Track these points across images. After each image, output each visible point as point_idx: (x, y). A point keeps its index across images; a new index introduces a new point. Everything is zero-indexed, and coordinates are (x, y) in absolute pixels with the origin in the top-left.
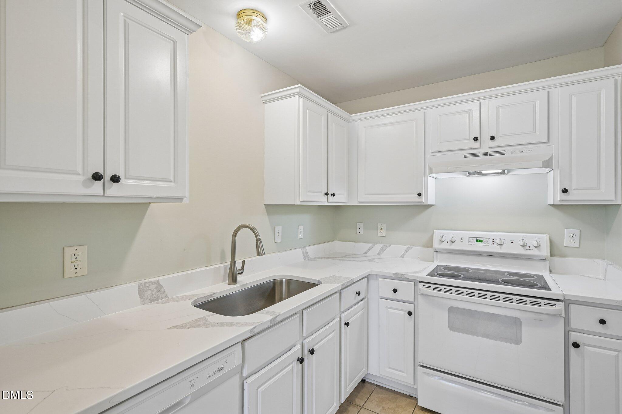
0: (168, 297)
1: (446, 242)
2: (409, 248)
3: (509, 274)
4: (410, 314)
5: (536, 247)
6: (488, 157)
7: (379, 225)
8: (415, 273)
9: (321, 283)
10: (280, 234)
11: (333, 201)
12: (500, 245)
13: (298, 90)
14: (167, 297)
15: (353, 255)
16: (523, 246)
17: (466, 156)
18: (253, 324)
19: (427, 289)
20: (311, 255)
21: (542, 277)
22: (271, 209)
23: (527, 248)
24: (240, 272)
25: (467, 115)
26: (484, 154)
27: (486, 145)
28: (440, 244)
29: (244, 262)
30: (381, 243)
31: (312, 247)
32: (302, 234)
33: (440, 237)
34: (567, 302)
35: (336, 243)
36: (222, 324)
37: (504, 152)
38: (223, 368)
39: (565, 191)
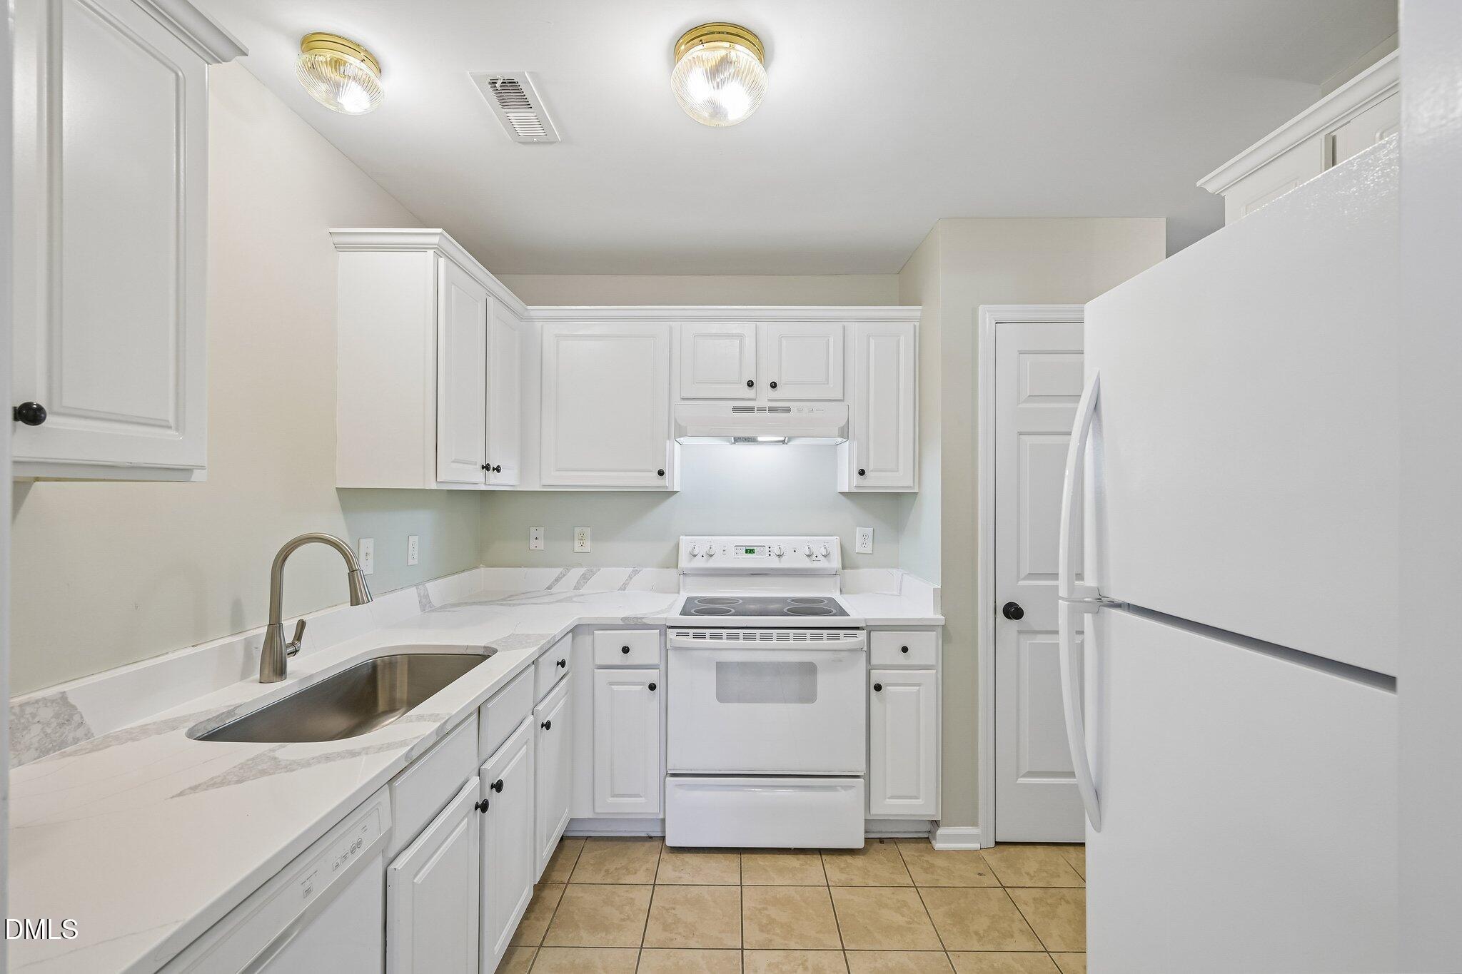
0: (93, 734)
1: (700, 556)
2: (635, 572)
3: (792, 601)
4: (652, 687)
5: (825, 556)
6: (767, 414)
7: (577, 530)
8: (659, 613)
9: (495, 651)
10: (371, 557)
11: (496, 482)
12: (779, 556)
13: (436, 240)
14: (88, 735)
15: (523, 593)
16: (809, 556)
17: (737, 410)
18: (403, 743)
19: (684, 638)
20: (436, 601)
21: (832, 600)
22: (352, 499)
23: (814, 557)
24: (292, 649)
25: (737, 342)
26: (761, 409)
27: (764, 396)
28: (690, 561)
29: (302, 625)
30: (580, 565)
31: (436, 582)
32: (416, 556)
33: (690, 549)
34: (870, 629)
35: (482, 571)
36: (328, 758)
37: (787, 410)
38: (359, 844)
39: (862, 472)
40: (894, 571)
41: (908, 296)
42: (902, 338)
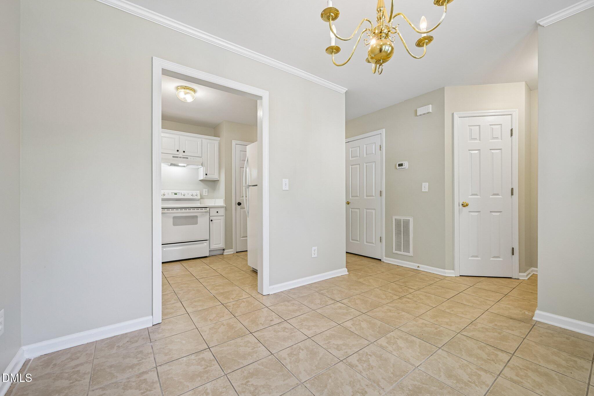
5: (196, 195)
6: (182, 159)
12: (184, 195)
16: (192, 195)
17: (173, 157)
19: (165, 211)
25: (174, 140)
26: (181, 157)
27: (181, 154)
34: (210, 208)
37: (187, 158)
39: (206, 174)
40: (213, 200)
41: (216, 135)
42: (215, 144)
